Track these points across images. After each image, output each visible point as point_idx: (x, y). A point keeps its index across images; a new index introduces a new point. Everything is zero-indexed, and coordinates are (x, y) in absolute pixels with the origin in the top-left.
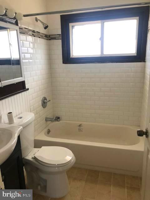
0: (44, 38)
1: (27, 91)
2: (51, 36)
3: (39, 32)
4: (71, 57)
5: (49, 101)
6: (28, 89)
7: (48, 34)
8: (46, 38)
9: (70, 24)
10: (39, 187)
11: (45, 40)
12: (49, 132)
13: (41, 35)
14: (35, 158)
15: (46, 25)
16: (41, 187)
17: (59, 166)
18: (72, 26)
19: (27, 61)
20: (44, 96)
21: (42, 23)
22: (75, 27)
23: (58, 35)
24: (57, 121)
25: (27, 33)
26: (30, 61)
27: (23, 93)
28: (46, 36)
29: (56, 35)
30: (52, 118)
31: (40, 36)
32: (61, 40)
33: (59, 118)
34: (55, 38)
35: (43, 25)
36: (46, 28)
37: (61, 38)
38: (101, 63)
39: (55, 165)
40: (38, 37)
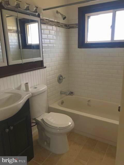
0: (64, 27)
1: (45, 69)
2: (70, 26)
3: (59, 23)
4: (85, 43)
5: (65, 78)
6: (46, 67)
7: (68, 24)
8: (65, 27)
9: (86, 14)
10: (45, 143)
11: (65, 29)
12: (62, 103)
13: (60, 24)
14: (43, 120)
15: (64, 17)
16: (47, 143)
17: (60, 129)
18: (88, 17)
19: (47, 45)
20: (60, 74)
21: (61, 14)
22: (91, 17)
23: (75, 24)
24: (71, 95)
25: (48, 23)
26: (49, 45)
27: (41, 70)
28: (66, 25)
29: (74, 24)
30: (65, 92)
31: (59, 26)
32: (78, 29)
33: (72, 93)
34: (73, 27)
35: (62, 16)
36: (64, 18)
37: (78, 27)
38: (110, 48)
39: (57, 127)
40: (57, 26)
